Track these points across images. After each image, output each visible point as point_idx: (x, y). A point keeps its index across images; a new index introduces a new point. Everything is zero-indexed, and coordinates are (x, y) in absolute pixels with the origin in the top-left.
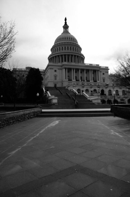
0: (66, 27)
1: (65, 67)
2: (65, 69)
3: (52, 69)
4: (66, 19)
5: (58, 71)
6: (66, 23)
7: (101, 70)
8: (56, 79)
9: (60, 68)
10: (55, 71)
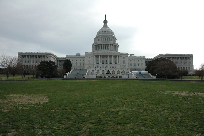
0: (105, 22)
1: (95, 55)
2: (94, 57)
3: (87, 56)
4: (105, 16)
5: (91, 57)
6: (105, 19)
7: (121, 55)
8: (89, 63)
9: (92, 55)
10: (89, 57)
